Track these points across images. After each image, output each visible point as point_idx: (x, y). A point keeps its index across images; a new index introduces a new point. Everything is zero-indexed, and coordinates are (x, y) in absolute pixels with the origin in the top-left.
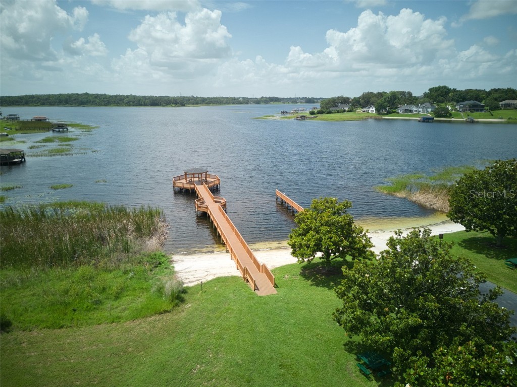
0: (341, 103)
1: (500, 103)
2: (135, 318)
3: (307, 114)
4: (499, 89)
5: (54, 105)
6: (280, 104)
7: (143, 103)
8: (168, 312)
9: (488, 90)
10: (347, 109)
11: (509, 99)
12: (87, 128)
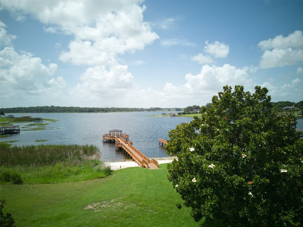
0: (195, 109)
1: (283, 108)
2: (86, 180)
3: (177, 114)
4: (282, 102)
5: (33, 112)
6: (162, 111)
7: (84, 111)
8: (103, 177)
9: (275, 102)
10: (198, 112)
11: (287, 106)
12: (53, 121)
